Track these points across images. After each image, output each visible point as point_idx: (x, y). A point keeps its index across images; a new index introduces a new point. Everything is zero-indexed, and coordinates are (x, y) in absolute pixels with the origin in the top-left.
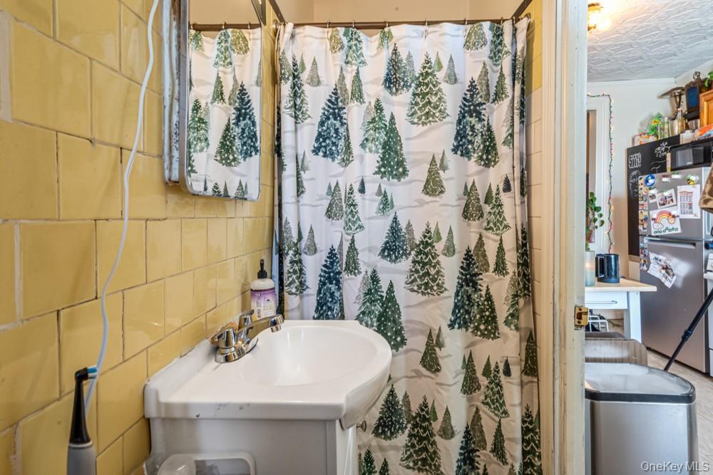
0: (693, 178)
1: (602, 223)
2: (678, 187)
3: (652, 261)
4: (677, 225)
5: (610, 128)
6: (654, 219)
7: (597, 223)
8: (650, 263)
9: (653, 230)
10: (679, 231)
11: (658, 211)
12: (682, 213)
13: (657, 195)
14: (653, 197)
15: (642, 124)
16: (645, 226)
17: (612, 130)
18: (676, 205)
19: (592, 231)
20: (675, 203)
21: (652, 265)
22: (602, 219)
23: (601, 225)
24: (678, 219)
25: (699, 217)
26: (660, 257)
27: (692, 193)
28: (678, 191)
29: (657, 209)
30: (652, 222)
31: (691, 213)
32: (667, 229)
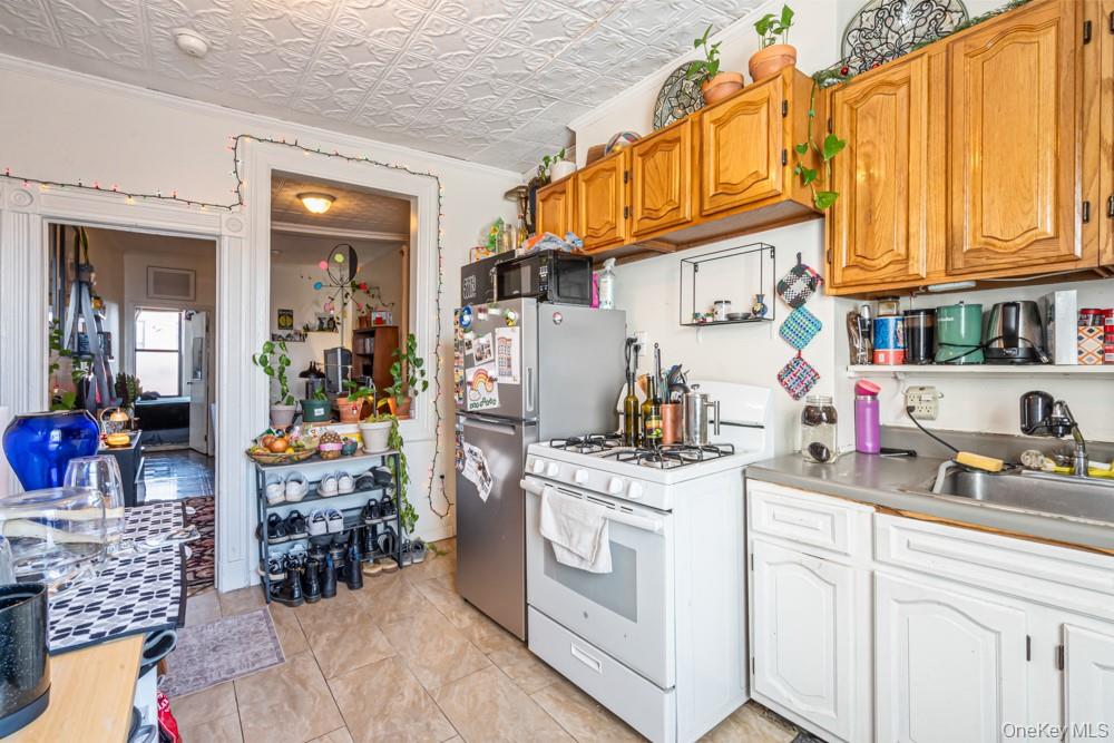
0: (511, 315)
1: (425, 384)
2: (497, 330)
3: (467, 455)
4: (495, 395)
5: (439, 231)
6: (470, 384)
7: (419, 386)
8: (465, 458)
9: (469, 402)
10: (497, 405)
11: (474, 370)
12: (501, 374)
13: (474, 343)
14: (469, 345)
15: (482, 233)
16: (461, 394)
17: (441, 234)
18: (494, 360)
19: (411, 399)
20: (492, 358)
21: (467, 461)
22: (425, 378)
23: (424, 390)
24: (495, 383)
25: (518, 383)
26: (475, 449)
27: (510, 340)
28: (497, 337)
29: (473, 366)
30: (469, 388)
31: (510, 374)
32: (484, 401)
